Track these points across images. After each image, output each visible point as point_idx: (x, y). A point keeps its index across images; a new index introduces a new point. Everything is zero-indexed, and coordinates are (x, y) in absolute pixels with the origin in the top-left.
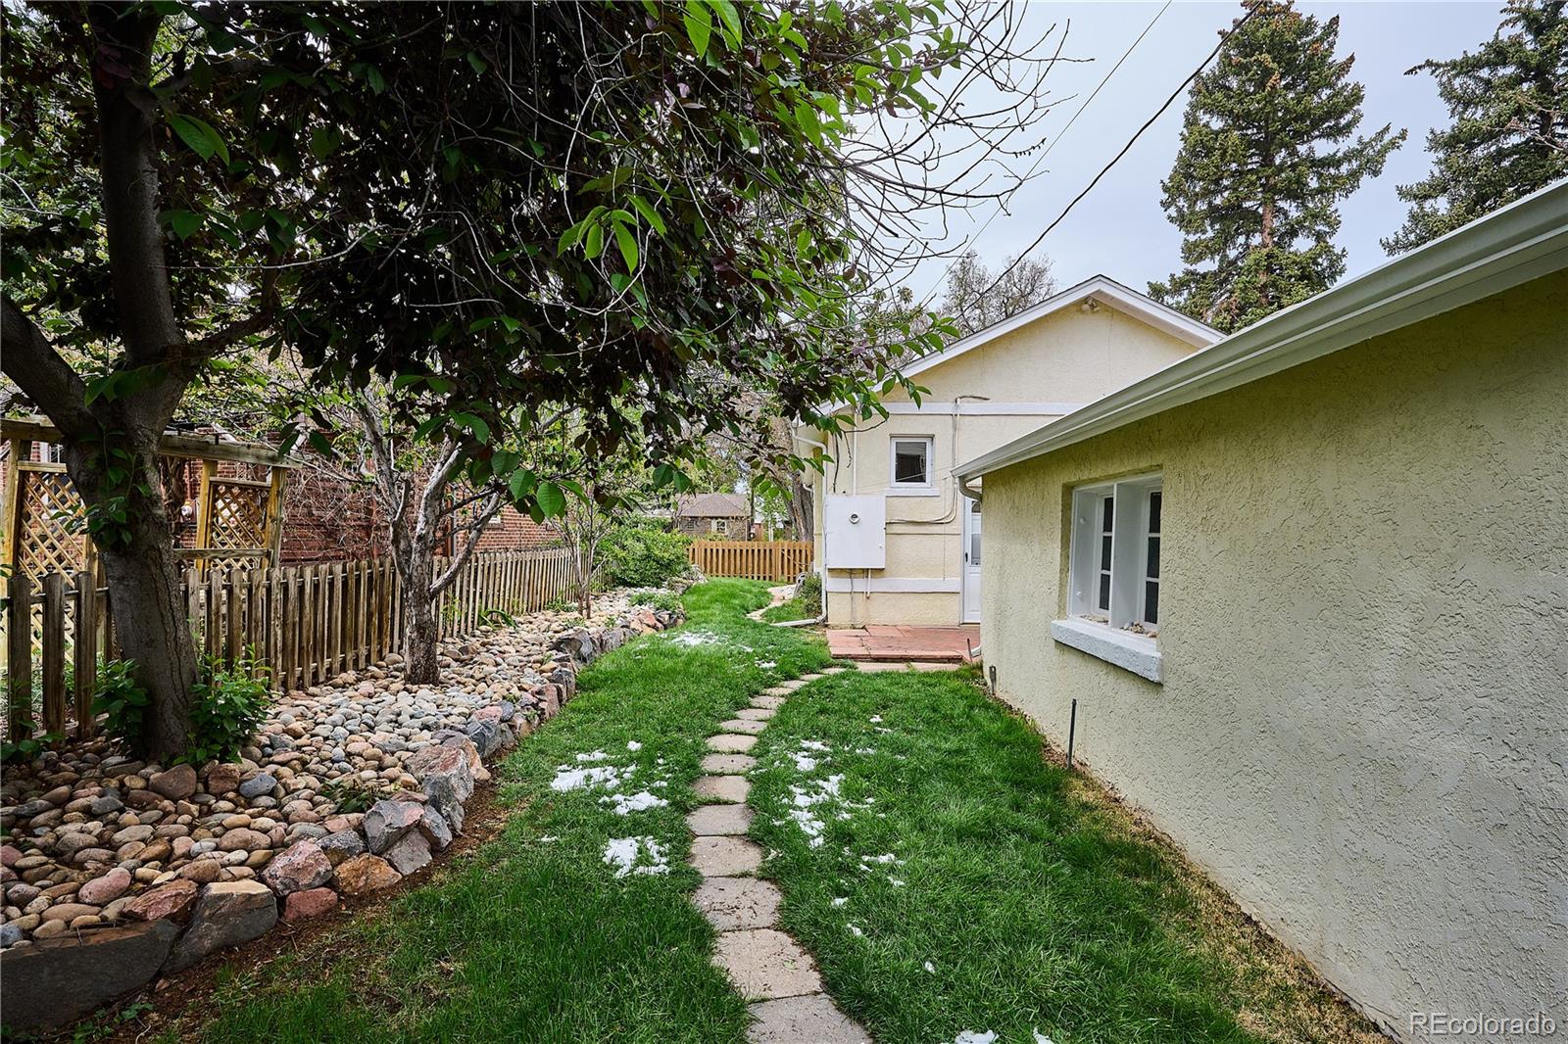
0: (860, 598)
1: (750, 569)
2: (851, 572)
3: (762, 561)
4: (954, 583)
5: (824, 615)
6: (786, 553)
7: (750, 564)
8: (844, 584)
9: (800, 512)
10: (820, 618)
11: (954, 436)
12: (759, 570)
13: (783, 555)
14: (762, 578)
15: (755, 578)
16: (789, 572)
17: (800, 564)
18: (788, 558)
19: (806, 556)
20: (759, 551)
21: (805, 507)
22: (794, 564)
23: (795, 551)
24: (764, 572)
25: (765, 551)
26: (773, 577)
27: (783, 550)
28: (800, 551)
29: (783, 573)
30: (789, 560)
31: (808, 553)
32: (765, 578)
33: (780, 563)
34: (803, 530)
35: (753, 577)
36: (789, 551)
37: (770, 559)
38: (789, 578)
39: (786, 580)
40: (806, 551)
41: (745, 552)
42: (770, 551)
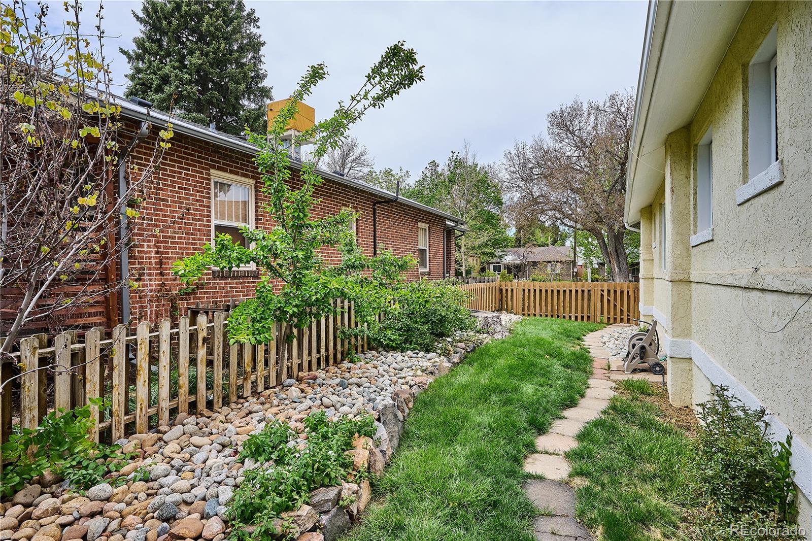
1: (567, 309)
3: (580, 302)
6: (605, 294)
7: (567, 304)
9: (614, 255)
13: (602, 295)
14: (579, 318)
15: (573, 318)
16: (609, 314)
17: (622, 305)
18: (608, 299)
19: (629, 297)
20: (577, 291)
21: (619, 251)
22: (614, 304)
23: (615, 292)
24: (582, 313)
25: (583, 291)
26: (592, 317)
27: (603, 291)
28: (622, 292)
29: (602, 313)
30: (609, 301)
31: (631, 294)
32: (582, 318)
33: (599, 304)
34: (617, 270)
35: (570, 317)
36: (609, 291)
37: (589, 300)
38: (609, 318)
39: (606, 321)
40: (628, 292)
41: (561, 292)
42: (589, 291)
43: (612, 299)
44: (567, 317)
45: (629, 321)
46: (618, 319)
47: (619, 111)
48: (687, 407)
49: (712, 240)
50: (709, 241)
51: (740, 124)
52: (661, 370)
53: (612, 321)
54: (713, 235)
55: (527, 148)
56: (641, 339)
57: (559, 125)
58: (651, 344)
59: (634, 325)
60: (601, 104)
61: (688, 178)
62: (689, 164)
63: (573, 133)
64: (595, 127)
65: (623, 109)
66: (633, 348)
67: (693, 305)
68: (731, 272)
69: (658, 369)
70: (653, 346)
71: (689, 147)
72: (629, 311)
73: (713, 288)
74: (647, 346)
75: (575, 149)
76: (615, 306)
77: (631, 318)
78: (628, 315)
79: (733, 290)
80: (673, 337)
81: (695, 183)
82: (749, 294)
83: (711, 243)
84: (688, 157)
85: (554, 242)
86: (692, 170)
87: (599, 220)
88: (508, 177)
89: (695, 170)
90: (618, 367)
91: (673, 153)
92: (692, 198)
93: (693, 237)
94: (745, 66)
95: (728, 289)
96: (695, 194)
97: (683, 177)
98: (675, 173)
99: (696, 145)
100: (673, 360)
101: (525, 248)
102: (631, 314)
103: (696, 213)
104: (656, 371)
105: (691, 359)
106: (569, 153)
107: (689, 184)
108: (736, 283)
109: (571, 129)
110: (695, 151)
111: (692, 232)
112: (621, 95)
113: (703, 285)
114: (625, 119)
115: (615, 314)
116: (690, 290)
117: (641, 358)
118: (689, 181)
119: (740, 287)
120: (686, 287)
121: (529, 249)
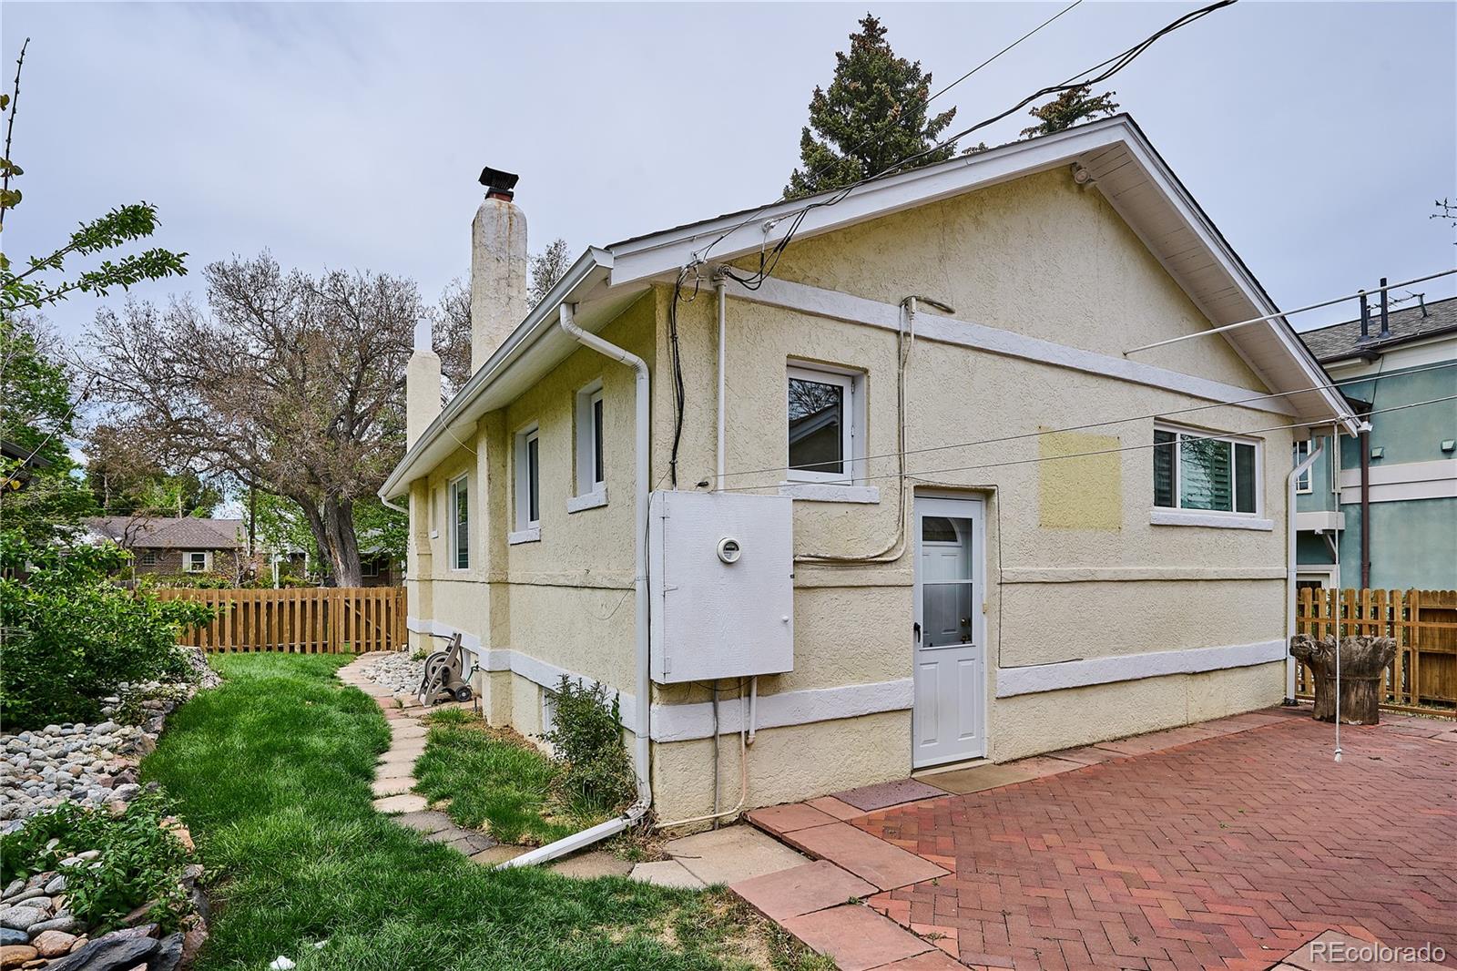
0: (729, 748)
1: (287, 635)
2: (713, 690)
3: (309, 621)
4: (898, 691)
5: (646, 803)
6: (352, 606)
7: (287, 627)
8: (697, 720)
10: (635, 813)
11: (900, 377)
12: (303, 638)
13: (347, 609)
14: (309, 648)
15: (297, 650)
16: (358, 637)
17: (378, 623)
18: (356, 614)
19: (388, 609)
20: (303, 604)
21: (344, 535)
22: (367, 622)
23: (368, 602)
24: (314, 639)
25: (314, 603)
26: (330, 646)
27: (348, 601)
28: (378, 602)
29: (347, 638)
30: (358, 617)
31: (392, 605)
32: (314, 648)
33: (342, 623)
34: (342, 567)
35: (292, 649)
36: (358, 602)
37: (325, 617)
38: (358, 646)
39: (353, 650)
40: (387, 601)
41: (276, 606)
42: (325, 603)
43: (363, 614)
44: (287, 649)
45: (388, 646)
46: (373, 646)
47: (346, 302)
48: (507, 726)
49: (540, 541)
50: (535, 541)
51: (571, 442)
52: (467, 696)
53: (363, 648)
54: (540, 536)
55: (159, 316)
56: (443, 660)
57: (228, 290)
58: (454, 665)
59: (396, 652)
60: (317, 283)
61: (504, 466)
62: (505, 451)
63: (260, 313)
64: (303, 317)
65: (353, 302)
66: (433, 673)
67: (512, 610)
68: (563, 573)
69: (464, 694)
70: (457, 667)
71: (506, 434)
72: (388, 630)
73: (541, 588)
74: (450, 667)
75: (264, 345)
76: (368, 624)
77: (393, 641)
78: (388, 638)
79: (564, 589)
80: (492, 647)
81: (513, 474)
82: (581, 592)
83: (537, 544)
84: (504, 444)
85: (189, 507)
86: (509, 460)
87: (314, 479)
88: (109, 366)
89: (513, 460)
90: (411, 702)
91: (489, 435)
92: (509, 490)
93: (511, 534)
94: (574, 393)
95: (558, 589)
96: (513, 486)
97: (500, 464)
98: (492, 459)
99: (514, 433)
100: (493, 674)
101: (130, 518)
102: (392, 635)
103: (514, 508)
104: (462, 698)
105: (510, 670)
106: (253, 351)
107: (506, 474)
108: (568, 583)
109: (256, 305)
110: (513, 439)
111: (510, 527)
112: (350, 279)
113: (527, 586)
114: (357, 319)
115: (368, 638)
116: (507, 592)
117: (444, 684)
118: (506, 471)
119: (572, 586)
120: (504, 589)
121: (141, 521)
